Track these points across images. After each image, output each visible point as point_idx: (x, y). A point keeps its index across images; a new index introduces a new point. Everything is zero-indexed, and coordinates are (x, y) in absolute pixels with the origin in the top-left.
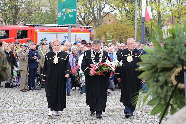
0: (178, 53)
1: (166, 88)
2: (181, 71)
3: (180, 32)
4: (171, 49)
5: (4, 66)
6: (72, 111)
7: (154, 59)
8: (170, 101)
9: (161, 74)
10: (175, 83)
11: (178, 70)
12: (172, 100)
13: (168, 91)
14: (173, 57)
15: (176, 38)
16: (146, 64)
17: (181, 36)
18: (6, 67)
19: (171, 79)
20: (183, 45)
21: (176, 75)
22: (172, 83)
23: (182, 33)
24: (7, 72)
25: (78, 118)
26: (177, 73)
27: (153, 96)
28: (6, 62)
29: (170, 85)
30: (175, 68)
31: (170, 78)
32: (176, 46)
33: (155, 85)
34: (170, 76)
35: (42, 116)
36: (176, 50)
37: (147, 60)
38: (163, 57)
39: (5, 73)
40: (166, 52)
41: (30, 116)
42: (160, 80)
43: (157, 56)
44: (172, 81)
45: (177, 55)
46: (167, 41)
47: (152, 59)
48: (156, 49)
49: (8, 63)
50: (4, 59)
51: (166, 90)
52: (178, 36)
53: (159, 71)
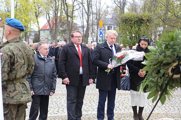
1: (163, 78)
2: (177, 65)
10: (171, 74)
11: (175, 64)
13: (164, 81)
14: (174, 55)
22: (168, 74)
26: (174, 67)
29: (166, 76)
30: (173, 63)
33: (156, 76)
34: (168, 69)
37: (153, 57)
38: (168, 55)
40: (171, 50)
42: (161, 72)
44: (169, 72)
45: (176, 54)
53: (162, 65)
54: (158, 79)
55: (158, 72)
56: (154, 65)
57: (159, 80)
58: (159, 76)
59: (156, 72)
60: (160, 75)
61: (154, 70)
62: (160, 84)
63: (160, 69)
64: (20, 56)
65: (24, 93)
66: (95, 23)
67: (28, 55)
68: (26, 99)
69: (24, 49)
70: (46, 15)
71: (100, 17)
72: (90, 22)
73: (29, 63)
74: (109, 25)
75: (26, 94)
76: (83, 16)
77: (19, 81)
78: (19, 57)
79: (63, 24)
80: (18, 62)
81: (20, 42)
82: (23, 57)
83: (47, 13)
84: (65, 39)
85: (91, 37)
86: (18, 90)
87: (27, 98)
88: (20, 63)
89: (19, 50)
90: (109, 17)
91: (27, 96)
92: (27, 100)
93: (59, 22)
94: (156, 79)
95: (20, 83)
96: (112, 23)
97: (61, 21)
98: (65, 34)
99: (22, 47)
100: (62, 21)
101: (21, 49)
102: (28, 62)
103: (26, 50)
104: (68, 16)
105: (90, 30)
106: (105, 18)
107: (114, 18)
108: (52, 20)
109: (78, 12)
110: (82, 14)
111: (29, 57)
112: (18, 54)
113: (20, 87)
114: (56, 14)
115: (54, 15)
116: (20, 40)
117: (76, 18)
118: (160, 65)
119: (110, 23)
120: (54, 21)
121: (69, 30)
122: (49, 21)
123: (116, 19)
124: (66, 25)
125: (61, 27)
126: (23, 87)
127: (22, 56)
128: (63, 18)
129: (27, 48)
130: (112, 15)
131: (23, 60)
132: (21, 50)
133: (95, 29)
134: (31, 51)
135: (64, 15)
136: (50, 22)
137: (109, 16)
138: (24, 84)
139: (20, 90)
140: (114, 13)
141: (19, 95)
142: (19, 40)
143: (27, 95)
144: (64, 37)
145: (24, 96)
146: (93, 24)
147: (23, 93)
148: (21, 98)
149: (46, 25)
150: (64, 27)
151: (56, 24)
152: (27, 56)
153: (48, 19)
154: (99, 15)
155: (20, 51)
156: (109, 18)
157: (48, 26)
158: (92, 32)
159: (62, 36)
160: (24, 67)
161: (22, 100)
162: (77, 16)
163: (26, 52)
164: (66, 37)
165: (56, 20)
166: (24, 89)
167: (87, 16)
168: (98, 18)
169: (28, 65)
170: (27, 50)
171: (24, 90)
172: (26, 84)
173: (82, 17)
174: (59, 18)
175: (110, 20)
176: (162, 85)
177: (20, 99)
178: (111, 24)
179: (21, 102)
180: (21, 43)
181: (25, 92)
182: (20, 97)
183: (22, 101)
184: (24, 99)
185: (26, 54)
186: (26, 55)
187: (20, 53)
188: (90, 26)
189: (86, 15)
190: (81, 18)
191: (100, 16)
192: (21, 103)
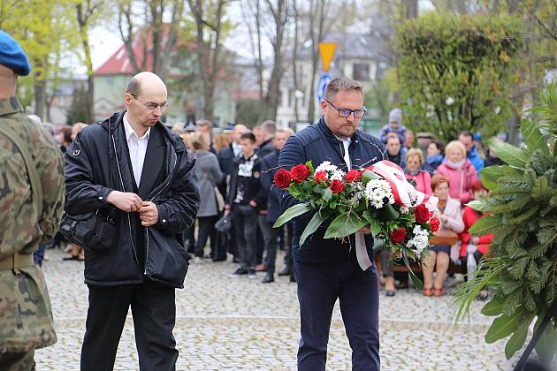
1: (548, 265)
9: (544, 224)
13: (551, 273)
33: (521, 257)
37: (511, 184)
42: (542, 240)
51: (549, 270)
53: (543, 214)
54: (527, 266)
55: (531, 241)
56: (516, 214)
57: (533, 272)
58: (534, 256)
59: (522, 239)
60: (538, 252)
61: (512, 234)
62: (537, 288)
63: (538, 229)
64: (15, 169)
65: (29, 313)
66: (306, 52)
67: (46, 168)
68: (35, 335)
69: (31, 145)
70: (117, 16)
71: (324, 30)
72: (287, 49)
73: (46, 196)
74: (358, 62)
75: (34, 314)
76: (258, 25)
77: (9, 263)
78: (13, 174)
79: (184, 52)
80: (10, 192)
81: (14, 116)
82: (28, 174)
83: (122, 11)
84: (190, 111)
85: (290, 104)
86: (7, 299)
87: (38, 330)
88: (16, 195)
89: (10, 146)
90: (359, 28)
91: (40, 324)
92: (38, 337)
93: (167, 44)
94: (521, 265)
95: (14, 273)
96: (370, 54)
97: (174, 41)
98: (190, 91)
99: (21, 136)
100: (179, 43)
101: (19, 145)
102: (44, 193)
103: (38, 145)
104: (201, 23)
105: (287, 78)
106: (345, 34)
107: (377, 34)
108: (141, 37)
109: (241, 6)
110: (257, 16)
111: (49, 175)
112: (9, 162)
113: (13, 290)
114: (156, 16)
115: (150, 19)
116: (15, 108)
117: (231, 32)
118: (537, 214)
119: (361, 52)
120: (150, 40)
121: (206, 76)
122: (128, 42)
123: (386, 38)
124: (194, 56)
125: (174, 65)
126: (23, 289)
127: (24, 168)
128: (184, 29)
129: (38, 141)
130: (369, 21)
131: (25, 183)
132: (20, 149)
133: (306, 76)
134: (53, 150)
135: (188, 17)
136: (134, 45)
137: (360, 24)
138: (28, 276)
139: (11, 299)
140: (380, 16)
141: (8, 318)
142: (9, 109)
143: (39, 317)
144: (185, 103)
145: (26, 321)
146: (296, 58)
147: (23, 309)
148: (17, 330)
149: (119, 56)
150: (188, 63)
151: (155, 52)
152: (40, 169)
153: (126, 34)
154: (322, 20)
155: (16, 149)
156: (358, 31)
157: (127, 62)
158: (292, 85)
159: (179, 98)
160: (30, 212)
161: (18, 336)
162: (237, 25)
163: (35, 154)
164: (192, 104)
165: (156, 38)
166: (26, 295)
167: (274, 26)
168: (316, 31)
169: (44, 203)
170: (42, 148)
171: (26, 300)
172: (35, 278)
173: (254, 28)
174: (167, 30)
175: (363, 41)
176: (544, 291)
177: (13, 333)
178: (366, 58)
179: (17, 346)
180: (17, 119)
181: (32, 306)
182: (12, 324)
183: (21, 339)
184: (27, 335)
185: (37, 161)
186: (38, 166)
187: (17, 158)
188: (285, 65)
189: (273, 19)
190: (250, 32)
191: (326, 24)
192: (15, 349)
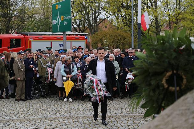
0: (168, 58)
1: (157, 91)
2: (171, 75)
3: (169, 38)
4: (162, 54)
5: (3, 74)
6: (69, 120)
7: (146, 64)
8: (162, 103)
9: (153, 78)
10: (166, 86)
11: (169, 74)
12: (164, 102)
13: (160, 94)
14: (164, 62)
15: (167, 44)
16: (138, 68)
17: (171, 42)
18: (4, 75)
19: (162, 83)
20: (172, 50)
21: (167, 78)
22: (163, 86)
23: (171, 39)
24: (5, 80)
25: (75, 126)
26: (168, 77)
27: (146, 99)
28: (4, 70)
29: (161, 88)
30: (166, 72)
31: (162, 81)
32: (166, 52)
33: (148, 89)
35: (39, 125)
36: (166, 55)
37: (139, 65)
38: (154, 62)
39: (4, 81)
40: (156, 57)
41: (27, 125)
42: (152, 83)
43: (149, 61)
44: (163, 84)
45: (167, 60)
46: (157, 46)
47: (144, 64)
48: (147, 54)
49: (6, 71)
50: (2, 67)
51: (158, 93)
52: (168, 42)
53: (150, 75)
54: (150, 92)
57: (152, 94)
58: (151, 89)
62: (154, 99)
